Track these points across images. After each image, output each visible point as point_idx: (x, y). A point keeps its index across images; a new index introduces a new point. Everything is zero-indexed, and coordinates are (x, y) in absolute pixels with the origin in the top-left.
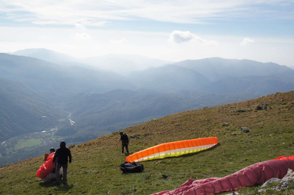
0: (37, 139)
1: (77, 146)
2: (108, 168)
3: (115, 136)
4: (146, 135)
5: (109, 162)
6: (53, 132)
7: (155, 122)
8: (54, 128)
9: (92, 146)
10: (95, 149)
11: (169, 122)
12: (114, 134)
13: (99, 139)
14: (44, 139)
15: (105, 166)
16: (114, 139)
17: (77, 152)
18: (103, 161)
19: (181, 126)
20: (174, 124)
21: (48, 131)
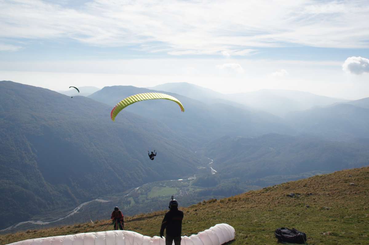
0: (173, 188)
1: (219, 201)
2: (259, 232)
3: (266, 192)
4: (309, 195)
5: (259, 224)
6: (191, 182)
7: (321, 179)
8: (193, 176)
9: (237, 203)
10: (241, 206)
11: (340, 179)
12: (265, 189)
13: (246, 195)
14: (181, 189)
15: (255, 230)
16: (266, 197)
17: (219, 208)
18: (252, 223)
19: (358, 187)
20: (347, 184)
21: (186, 180)
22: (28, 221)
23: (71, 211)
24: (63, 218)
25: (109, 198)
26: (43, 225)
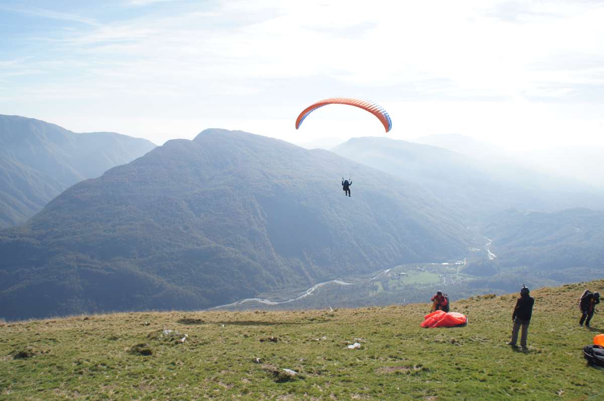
0: (434, 274)
1: (499, 297)
2: (557, 347)
3: (569, 291)
5: (558, 336)
6: (459, 267)
8: (463, 260)
12: (568, 287)
13: (539, 292)
14: (445, 276)
15: (551, 344)
16: (568, 298)
17: (499, 308)
18: (547, 333)
21: (452, 264)
22: (255, 298)
23: (304, 293)
24: (293, 300)
25: (350, 280)
26: (270, 306)
